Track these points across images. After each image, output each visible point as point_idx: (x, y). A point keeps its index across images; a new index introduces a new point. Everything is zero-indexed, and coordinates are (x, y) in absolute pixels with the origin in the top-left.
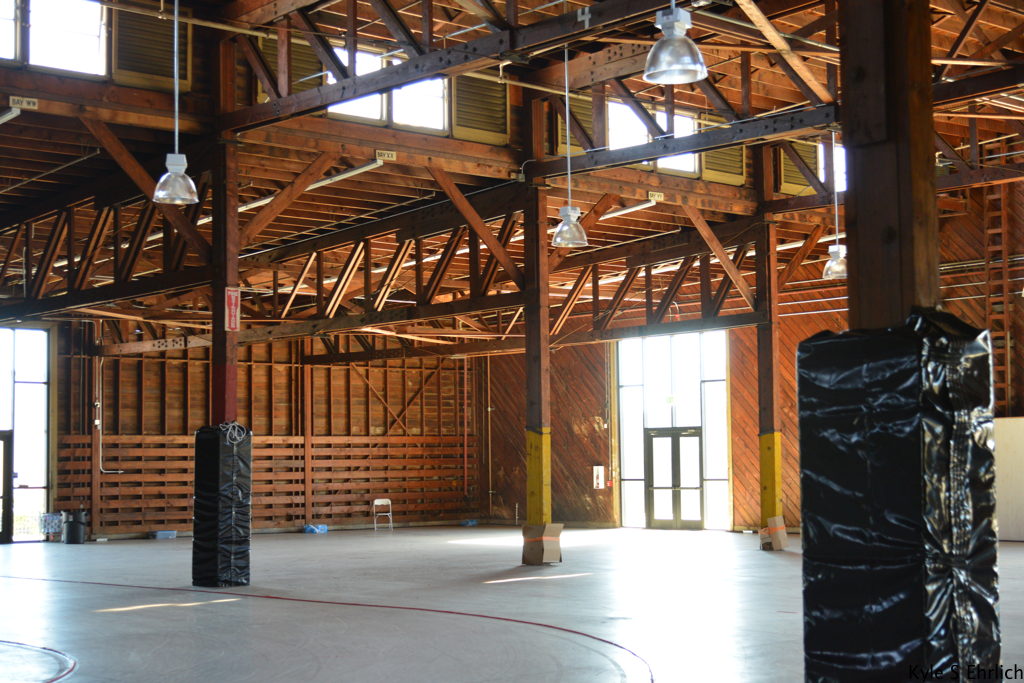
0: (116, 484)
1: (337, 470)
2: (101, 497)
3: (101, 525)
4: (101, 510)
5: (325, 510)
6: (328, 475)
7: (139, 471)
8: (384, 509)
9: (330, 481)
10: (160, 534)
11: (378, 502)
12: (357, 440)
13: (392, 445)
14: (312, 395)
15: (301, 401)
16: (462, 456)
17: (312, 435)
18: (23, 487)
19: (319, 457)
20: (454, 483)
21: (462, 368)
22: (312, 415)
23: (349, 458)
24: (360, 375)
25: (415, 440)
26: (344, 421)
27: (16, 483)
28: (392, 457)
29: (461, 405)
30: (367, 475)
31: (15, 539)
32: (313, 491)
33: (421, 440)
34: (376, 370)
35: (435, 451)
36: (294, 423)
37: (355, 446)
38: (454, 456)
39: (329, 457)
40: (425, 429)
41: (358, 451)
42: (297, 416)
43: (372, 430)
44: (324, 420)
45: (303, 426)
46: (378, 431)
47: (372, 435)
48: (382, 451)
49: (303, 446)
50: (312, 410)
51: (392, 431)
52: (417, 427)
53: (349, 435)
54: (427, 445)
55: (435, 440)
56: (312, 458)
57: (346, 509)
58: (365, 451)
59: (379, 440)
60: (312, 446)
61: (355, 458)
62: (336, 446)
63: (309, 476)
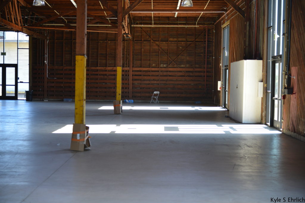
0: (53, 82)
1: (144, 80)
2: (48, 87)
3: (48, 95)
4: (48, 91)
5: (139, 95)
6: (139, 82)
7: (62, 78)
8: (156, 95)
9: (141, 84)
10: (65, 99)
11: (155, 93)
12: (153, 69)
13: (170, 71)
14: (133, 52)
15: (129, 55)
16: (204, 76)
17: (133, 67)
18: (21, 82)
19: (136, 75)
20: (200, 87)
21: (205, 41)
22: (133, 59)
23: (149, 76)
24: (157, 45)
25: (181, 69)
26: (149, 62)
27: (19, 81)
28: (170, 76)
29: (205, 56)
30: (158, 82)
31: (19, 98)
32: (133, 87)
33: (184, 69)
34: (164, 42)
35: (191, 74)
36: (125, 62)
37: (152, 71)
38: (201, 76)
39: (141, 75)
40: (187, 65)
41: (154, 73)
42: (126, 60)
43: (162, 65)
44: (140, 62)
45: (129, 63)
46: (165, 66)
47: (161, 67)
48: (165, 73)
49: (129, 71)
50: (133, 58)
51: (171, 66)
52: (184, 65)
53: (150, 67)
54: (187, 72)
55: (191, 70)
56: (133, 75)
57: (147, 95)
58: (157, 73)
59: (163, 69)
60: (133, 71)
61: (152, 76)
62: (144, 71)
63: (131, 82)
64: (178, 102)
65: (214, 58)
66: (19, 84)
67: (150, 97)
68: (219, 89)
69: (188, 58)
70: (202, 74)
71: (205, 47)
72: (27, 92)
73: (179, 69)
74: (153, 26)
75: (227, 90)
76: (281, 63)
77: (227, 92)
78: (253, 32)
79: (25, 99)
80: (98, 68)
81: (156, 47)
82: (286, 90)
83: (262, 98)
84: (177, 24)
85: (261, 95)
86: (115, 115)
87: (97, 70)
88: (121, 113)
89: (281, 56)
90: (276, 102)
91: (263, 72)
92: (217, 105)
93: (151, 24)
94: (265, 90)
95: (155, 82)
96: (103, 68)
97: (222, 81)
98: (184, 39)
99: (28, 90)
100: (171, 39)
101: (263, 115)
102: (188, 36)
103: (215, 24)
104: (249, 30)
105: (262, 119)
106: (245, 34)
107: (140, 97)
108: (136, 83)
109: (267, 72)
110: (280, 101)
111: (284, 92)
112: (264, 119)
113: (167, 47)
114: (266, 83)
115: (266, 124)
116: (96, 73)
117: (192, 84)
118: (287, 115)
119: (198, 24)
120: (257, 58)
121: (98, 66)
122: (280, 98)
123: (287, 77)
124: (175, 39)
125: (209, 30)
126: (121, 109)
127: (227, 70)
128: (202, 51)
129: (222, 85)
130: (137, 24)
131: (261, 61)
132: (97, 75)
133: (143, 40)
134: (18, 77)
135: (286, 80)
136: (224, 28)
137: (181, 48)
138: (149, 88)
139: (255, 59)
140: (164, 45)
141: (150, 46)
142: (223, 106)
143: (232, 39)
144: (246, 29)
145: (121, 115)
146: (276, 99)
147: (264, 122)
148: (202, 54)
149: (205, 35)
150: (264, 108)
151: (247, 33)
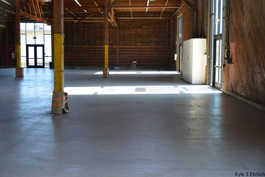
0: (68, 56)
1: (127, 54)
5: (123, 64)
6: (124, 55)
7: (73, 53)
8: (134, 64)
10: (75, 67)
11: (134, 62)
12: (132, 47)
13: (143, 48)
14: (119, 36)
15: (116, 37)
16: (166, 51)
17: (119, 45)
18: (47, 56)
19: (121, 51)
20: (163, 58)
21: (167, 28)
22: (119, 41)
23: (130, 51)
24: (135, 30)
25: (151, 47)
26: (129, 42)
27: (45, 55)
28: (143, 51)
29: (166, 38)
30: (136, 55)
31: (45, 67)
32: (119, 59)
33: (152, 47)
34: (140, 29)
35: (157, 50)
36: (114, 43)
37: (132, 48)
38: (163, 51)
39: (124, 51)
40: (155, 44)
41: (133, 50)
42: (115, 41)
43: (138, 44)
44: (124, 42)
45: (116, 43)
46: (140, 44)
47: (137, 46)
48: (140, 50)
49: (116, 48)
50: (119, 39)
51: (144, 44)
52: (152, 43)
53: (130, 45)
54: (154, 48)
55: (157, 47)
56: (119, 51)
57: (129, 63)
58: (135, 50)
59: (139, 47)
60: (119, 48)
61: (132, 51)
62: (126, 48)
63: (118, 55)
64: (149, 68)
65: (172, 39)
66: (45, 58)
67: (130, 65)
68: (175, 60)
69: (155, 39)
70: (164, 50)
71: (166, 32)
72: (50, 63)
73: (149, 47)
74: (132, 18)
75: (181, 60)
76: (221, 41)
77: (181, 61)
78: (199, 19)
79: (49, 67)
80: (97, 46)
81: (134, 32)
82: (226, 61)
83: (206, 66)
84: (148, 17)
85: (205, 63)
86: (104, 79)
87: (96, 48)
88: (108, 77)
89: (221, 35)
90: (217, 69)
91: (207, 47)
92: (174, 69)
93: (131, 17)
94: (209, 60)
95: (134, 55)
96: (100, 47)
97: (178, 54)
98: (153, 27)
99: (51, 61)
100: (144, 27)
101: (207, 78)
102: (155, 25)
103: (173, 16)
104: (196, 17)
105: (206, 81)
106: (194, 21)
107: (124, 65)
108: (121, 56)
109: (210, 47)
110: (220, 69)
111: (225, 62)
112: (207, 81)
113: (141, 32)
114: (209, 55)
115: (209, 85)
116: (95, 50)
117: (158, 57)
118: (226, 80)
119: (161, 17)
120: (203, 37)
121: (96, 45)
122: (220, 66)
123: (226, 50)
124: (147, 27)
125: (169, 20)
126: (108, 74)
127: (181, 47)
128: (165, 34)
129: (178, 56)
130: (121, 17)
131: (206, 39)
132: (96, 51)
133: (125, 27)
134: (45, 53)
135: (226, 53)
136: (178, 19)
137: (150, 32)
138: (130, 59)
139: (201, 38)
140: (139, 31)
141: (130, 32)
142: (178, 71)
143: (184, 26)
144: (194, 17)
145: (108, 79)
146: (217, 67)
147: (208, 83)
148: (164, 37)
149: (166, 24)
150: (208, 73)
151: (195, 20)
